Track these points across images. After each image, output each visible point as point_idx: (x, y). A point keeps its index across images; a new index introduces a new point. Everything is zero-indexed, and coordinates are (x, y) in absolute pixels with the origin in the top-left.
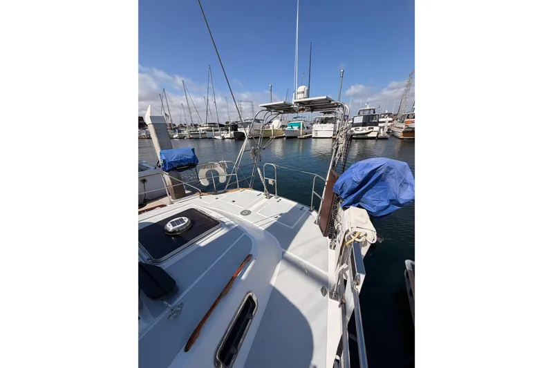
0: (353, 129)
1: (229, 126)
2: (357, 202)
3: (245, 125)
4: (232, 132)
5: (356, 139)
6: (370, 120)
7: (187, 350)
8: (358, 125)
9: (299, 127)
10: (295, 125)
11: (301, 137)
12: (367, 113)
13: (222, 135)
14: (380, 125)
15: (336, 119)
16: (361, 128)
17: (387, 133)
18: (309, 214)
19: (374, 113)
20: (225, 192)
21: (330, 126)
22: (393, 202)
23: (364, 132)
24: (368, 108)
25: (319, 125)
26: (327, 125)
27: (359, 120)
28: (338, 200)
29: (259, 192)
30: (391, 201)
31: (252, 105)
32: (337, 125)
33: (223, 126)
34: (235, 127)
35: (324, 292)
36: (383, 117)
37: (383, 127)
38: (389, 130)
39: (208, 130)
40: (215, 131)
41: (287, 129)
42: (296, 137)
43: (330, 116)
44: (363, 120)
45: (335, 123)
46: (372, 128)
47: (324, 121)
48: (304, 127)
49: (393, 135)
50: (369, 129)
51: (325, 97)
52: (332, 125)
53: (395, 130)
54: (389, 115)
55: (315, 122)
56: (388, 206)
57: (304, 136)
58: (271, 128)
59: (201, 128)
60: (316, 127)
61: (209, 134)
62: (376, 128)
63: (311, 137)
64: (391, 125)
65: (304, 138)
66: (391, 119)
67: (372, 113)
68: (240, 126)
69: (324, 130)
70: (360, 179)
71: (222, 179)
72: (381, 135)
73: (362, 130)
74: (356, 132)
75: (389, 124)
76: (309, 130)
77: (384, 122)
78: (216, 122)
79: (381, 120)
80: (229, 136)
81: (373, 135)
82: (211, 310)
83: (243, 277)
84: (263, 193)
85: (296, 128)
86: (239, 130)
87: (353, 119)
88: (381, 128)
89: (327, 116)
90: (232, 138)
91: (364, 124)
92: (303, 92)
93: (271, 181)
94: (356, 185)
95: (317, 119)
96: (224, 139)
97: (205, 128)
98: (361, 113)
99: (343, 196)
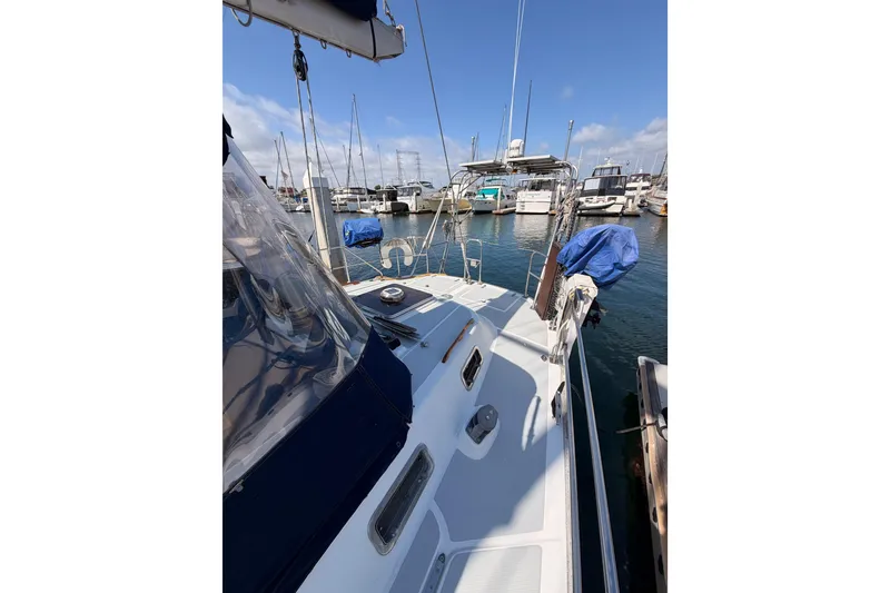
0: (582, 199)
1: (383, 192)
2: (581, 270)
3: (409, 191)
4: (389, 203)
5: (587, 215)
6: (611, 186)
7: (444, 362)
8: (591, 193)
9: (496, 196)
10: (490, 191)
11: (498, 211)
12: (606, 174)
13: (373, 207)
14: (628, 193)
15: (556, 183)
16: (595, 198)
17: (639, 206)
18: (523, 302)
19: (619, 173)
20: (412, 277)
21: (545, 195)
22: (617, 266)
23: (601, 204)
24: (609, 165)
25: (528, 192)
26: (542, 192)
27: (594, 184)
28: (562, 270)
29: (456, 278)
30: (615, 264)
31: (418, 159)
32: (558, 193)
33: (374, 192)
34: (392, 195)
35: (544, 358)
36: (635, 181)
37: (633, 198)
38: (643, 201)
39: (350, 200)
40: (361, 200)
41: (474, 199)
42: (490, 212)
43: (546, 178)
44: (600, 185)
45: (554, 190)
46: (615, 199)
47: (536, 187)
48: (502, 196)
49: (649, 211)
50: (609, 199)
51: (548, 156)
52: (550, 193)
53: (652, 201)
54: (645, 177)
55: (520, 188)
56: (612, 271)
57: (502, 211)
58: (450, 197)
59: (340, 196)
60: (523, 195)
61: (351, 206)
62: (621, 199)
63: (513, 212)
64: (647, 194)
65: (504, 214)
66: (647, 184)
67: (615, 173)
68: (400, 193)
69: (537, 201)
70: (586, 243)
71: (408, 261)
72: (629, 210)
73: (596, 201)
74: (588, 205)
75: (644, 192)
76: (510, 201)
77: (635, 189)
78: (362, 185)
79: (628, 185)
80: (382, 208)
81: (616, 209)
82: (452, 347)
83: (471, 332)
84: (461, 279)
85: (490, 197)
86: (400, 200)
87: (584, 184)
88: (629, 198)
89: (541, 178)
90: (388, 213)
91: (601, 192)
92: (518, 148)
93: (473, 264)
94: (581, 250)
95: (525, 184)
96: (376, 213)
97: (345, 196)
98: (598, 173)
99: (567, 265)
